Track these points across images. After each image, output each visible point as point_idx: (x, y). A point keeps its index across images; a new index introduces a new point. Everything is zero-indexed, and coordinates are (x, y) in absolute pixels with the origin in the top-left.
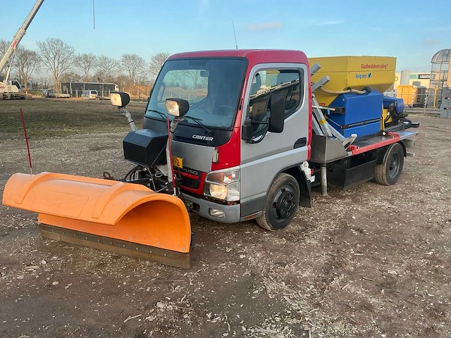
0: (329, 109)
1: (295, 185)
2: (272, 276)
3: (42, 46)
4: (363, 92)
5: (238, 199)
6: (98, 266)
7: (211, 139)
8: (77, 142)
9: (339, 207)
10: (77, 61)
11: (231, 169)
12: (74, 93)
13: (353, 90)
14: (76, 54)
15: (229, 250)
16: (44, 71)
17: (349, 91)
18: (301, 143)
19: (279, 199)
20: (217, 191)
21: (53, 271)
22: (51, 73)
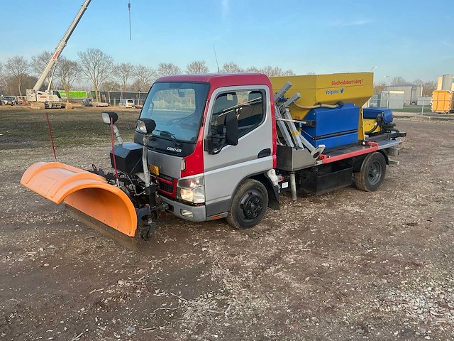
0: (301, 122)
1: (263, 190)
2: (221, 264)
3: (82, 56)
4: (335, 106)
5: (204, 201)
6: (83, 254)
7: (180, 151)
8: (100, 150)
9: (309, 210)
10: (116, 70)
11: (195, 176)
12: (112, 102)
13: (323, 105)
14: (115, 63)
15: (195, 244)
16: (84, 80)
17: (319, 106)
18: (265, 153)
19: (246, 201)
20: (186, 195)
21: (48, 256)
22: (91, 82)
